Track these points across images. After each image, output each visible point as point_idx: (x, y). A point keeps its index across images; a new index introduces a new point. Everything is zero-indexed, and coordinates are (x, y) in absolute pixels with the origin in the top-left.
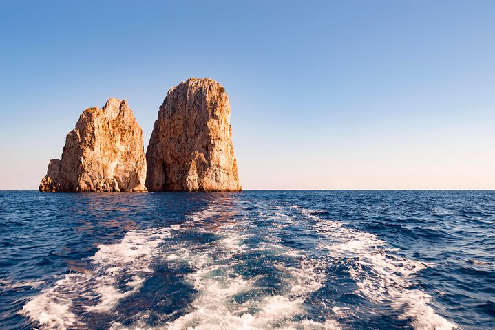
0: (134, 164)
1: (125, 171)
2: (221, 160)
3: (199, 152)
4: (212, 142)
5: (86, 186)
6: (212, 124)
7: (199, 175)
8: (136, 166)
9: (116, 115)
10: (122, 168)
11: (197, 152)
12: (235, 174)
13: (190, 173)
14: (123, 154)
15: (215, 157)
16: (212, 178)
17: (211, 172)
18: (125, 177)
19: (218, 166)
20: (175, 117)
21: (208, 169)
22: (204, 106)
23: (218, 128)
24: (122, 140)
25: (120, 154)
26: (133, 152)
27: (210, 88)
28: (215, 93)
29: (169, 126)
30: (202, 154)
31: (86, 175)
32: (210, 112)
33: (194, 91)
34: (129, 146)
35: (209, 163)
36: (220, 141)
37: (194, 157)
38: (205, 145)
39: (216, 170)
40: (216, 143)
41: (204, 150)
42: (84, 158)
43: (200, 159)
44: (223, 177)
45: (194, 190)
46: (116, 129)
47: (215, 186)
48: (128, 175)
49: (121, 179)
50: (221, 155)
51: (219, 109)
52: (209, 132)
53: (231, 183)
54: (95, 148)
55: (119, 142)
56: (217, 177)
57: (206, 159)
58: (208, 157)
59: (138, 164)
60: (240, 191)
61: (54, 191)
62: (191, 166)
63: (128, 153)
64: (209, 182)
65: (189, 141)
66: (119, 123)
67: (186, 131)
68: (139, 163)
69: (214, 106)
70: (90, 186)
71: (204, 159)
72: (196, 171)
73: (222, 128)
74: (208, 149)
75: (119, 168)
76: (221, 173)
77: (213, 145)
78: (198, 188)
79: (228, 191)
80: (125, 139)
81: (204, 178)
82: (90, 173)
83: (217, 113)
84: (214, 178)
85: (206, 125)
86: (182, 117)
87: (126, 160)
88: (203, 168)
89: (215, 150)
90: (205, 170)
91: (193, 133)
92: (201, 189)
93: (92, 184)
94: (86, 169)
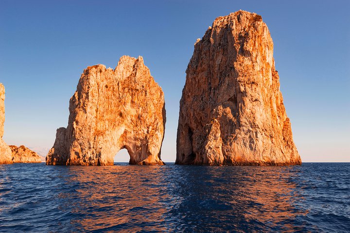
0: (146, 130)
1: (136, 139)
2: (257, 115)
3: (225, 106)
4: (242, 89)
5: (76, 156)
6: (242, 64)
7: (225, 140)
8: (148, 132)
9: (128, 74)
10: (131, 135)
11: (221, 108)
12: (287, 138)
13: (211, 137)
14: (134, 118)
15: (248, 111)
16: (245, 144)
17: (241, 135)
18: (135, 146)
19: (253, 125)
20: (199, 68)
21: (237, 131)
22: (230, 43)
23: (251, 68)
24: (132, 102)
25: (129, 118)
26: (144, 115)
27: (239, 19)
28: (246, 23)
29: (194, 82)
30: (228, 110)
31: (76, 143)
32: (238, 48)
33: (219, 31)
34: (141, 108)
35: (239, 121)
36: (254, 86)
37: (217, 114)
38: (232, 95)
39: (249, 131)
40: (248, 90)
41: (231, 103)
42: (77, 123)
43: (225, 116)
44: (262, 141)
45: (216, 163)
46: (126, 90)
47: (249, 155)
48: (139, 143)
49: (132, 148)
50: (257, 108)
51: (251, 41)
52: (238, 76)
53: (278, 152)
54: (88, 110)
55: (129, 104)
56: (252, 141)
57: (234, 116)
58: (236, 112)
59: (150, 130)
60: (298, 163)
61: (54, 164)
62: (213, 127)
63: (139, 117)
64: (240, 150)
65: (212, 95)
66: (131, 83)
67: (210, 83)
68: (151, 127)
69: (244, 38)
70: (79, 157)
71: (230, 116)
72: (219, 135)
73: (258, 68)
74: (236, 100)
75: (128, 135)
76: (259, 135)
77: (244, 94)
78: (222, 158)
79: (271, 164)
80: (136, 101)
81: (231, 144)
82: (80, 141)
83: (249, 47)
84: (248, 144)
85: (233, 68)
86: (206, 67)
87: (137, 126)
88: (230, 129)
89: (247, 100)
90: (233, 132)
91: (217, 84)
92: (228, 161)
93: (81, 155)
94: (77, 136)
